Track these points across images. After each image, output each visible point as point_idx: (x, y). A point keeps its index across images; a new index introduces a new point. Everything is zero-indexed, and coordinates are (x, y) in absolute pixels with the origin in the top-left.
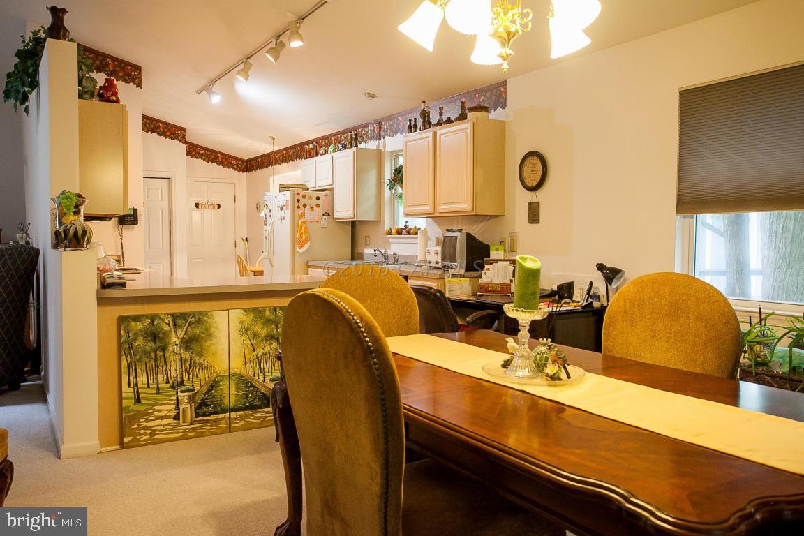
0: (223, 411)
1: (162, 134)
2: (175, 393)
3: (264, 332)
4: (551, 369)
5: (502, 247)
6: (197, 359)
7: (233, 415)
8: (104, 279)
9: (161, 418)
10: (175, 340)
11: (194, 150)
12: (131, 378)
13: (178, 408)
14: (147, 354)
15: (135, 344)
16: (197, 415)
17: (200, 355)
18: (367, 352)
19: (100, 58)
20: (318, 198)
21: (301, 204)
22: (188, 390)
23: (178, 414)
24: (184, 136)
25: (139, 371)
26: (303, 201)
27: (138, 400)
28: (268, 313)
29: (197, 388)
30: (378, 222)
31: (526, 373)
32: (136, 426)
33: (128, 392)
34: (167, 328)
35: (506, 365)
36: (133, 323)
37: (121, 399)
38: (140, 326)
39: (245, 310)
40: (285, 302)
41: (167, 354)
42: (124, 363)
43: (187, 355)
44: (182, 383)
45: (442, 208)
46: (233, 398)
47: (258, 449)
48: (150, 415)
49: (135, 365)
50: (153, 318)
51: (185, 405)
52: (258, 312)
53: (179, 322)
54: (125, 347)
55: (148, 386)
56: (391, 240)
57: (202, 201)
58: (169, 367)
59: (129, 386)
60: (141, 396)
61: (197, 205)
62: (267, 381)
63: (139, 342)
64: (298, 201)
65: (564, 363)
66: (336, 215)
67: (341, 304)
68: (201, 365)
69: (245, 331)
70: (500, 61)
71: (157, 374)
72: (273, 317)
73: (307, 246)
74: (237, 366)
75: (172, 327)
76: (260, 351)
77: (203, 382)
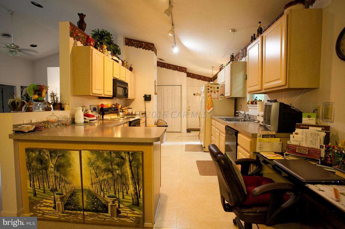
1: (167, 68)
2: (53, 194)
3: (103, 166)
6: (63, 177)
7: (86, 213)
9: (47, 206)
10: (51, 164)
12: (31, 182)
13: (55, 203)
14: (38, 170)
15: (33, 164)
17: (65, 175)
19: (140, 43)
20: (218, 88)
21: (209, 91)
23: (55, 206)
24: (186, 71)
25: (35, 179)
27: (35, 195)
28: (105, 155)
29: (65, 194)
30: (244, 98)
32: (35, 208)
33: (30, 189)
34: (47, 158)
36: (31, 153)
38: (34, 155)
39: (91, 151)
41: (48, 172)
42: (28, 174)
43: (58, 174)
44: (56, 190)
48: (41, 203)
49: (33, 176)
50: (40, 150)
51: (58, 202)
53: (53, 155)
54: (28, 165)
55: (40, 188)
56: (249, 107)
58: (49, 179)
59: (31, 187)
60: (37, 192)
61: (194, 94)
62: (106, 197)
64: (208, 89)
66: (226, 95)
68: (66, 181)
69: (91, 164)
71: (43, 182)
72: (109, 158)
73: (211, 109)
74: (87, 185)
75: (49, 157)
76: (101, 178)
77: (67, 191)
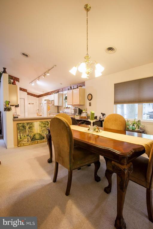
0: (36, 140)
2: (27, 137)
3: (43, 126)
4: (97, 130)
5: (85, 110)
6: (31, 131)
7: (38, 140)
8: (14, 117)
9: (25, 141)
10: (27, 127)
11: (29, 94)
12: (19, 134)
13: (28, 139)
14: (22, 130)
15: (20, 128)
16: (32, 141)
17: (32, 130)
19: (12, 77)
20: (52, 102)
22: (30, 136)
23: (28, 141)
24: (27, 91)
25: (21, 133)
27: (21, 138)
28: (44, 122)
29: (31, 136)
30: (62, 106)
31: (92, 131)
32: (20, 143)
33: (19, 137)
34: (26, 125)
35: (89, 130)
36: (19, 124)
37: (18, 138)
38: (21, 125)
39: (40, 122)
41: (26, 130)
42: (18, 132)
43: (29, 130)
44: (29, 135)
45: (74, 104)
46: (38, 138)
47: (43, 146)
48: (23, 141)
50: (23, 123)
51: (29, 139)
52: (42, 122)
53: (28, 124)
54: (18, 129)
55: (23, 136)
56: (65, 109)
58: (26, 132)
61: (29, 104)
62: (44, 134)
63: (21, 128)
64: (48, 102)
65: (99, 129)
69: (40, 125)
71: (24, 134)
73: (50, 111)
74: (39, 132)
76: (43, 129)
77: (33, 135)
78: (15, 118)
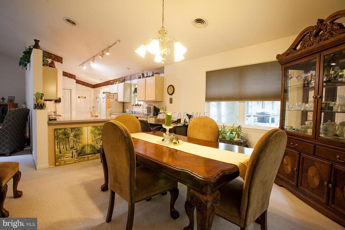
0: (86, 155)
1: (68, 77)
2: (71, 150)
3: (98, 133)
4: (174, 141)
5: (163, 109)
6: (78, 140)
7: (89, 156)
8: (50, 118)
9: (68, 157)
10: (71, 135)
11: (78, 82)
12: (58, 146)
13: (72, 154)
14: (63, 139)
15: (59, 136)
16: (78, 156)
17: (79, 139)
18: (125, 137)
19: (50, 55)
20: (114, 96)
22: (76, 149)
23: (73, 156)
24: (75, 78)
25: (60, 144)
26: (109, 97)
27: (60, 152)
28: (99, 127)
29: (78, 148)
30: (130, 103)
31: (168, 142)
32: (60, 160)
33: (57, 150)
34: (69, 132)
35: (163, 140)
36: (59, 131)
37: (55, 152)
38: (61, 131)
39: (92, 126)
40: (103, 124)
41: (69, 139)
42: (56, 142)
43: (75, 139)
44: (74, 147)
45: (147, 99)
46: (89, 152)
47: (96, 165)
48: (64, 156)
49: (60, 143)
50: (65, 129)
51: (75, 153)
52: (96, 127)
53: (73, 130)
54: (56, 137)
55: (64, 148)
56: (134, 108)
57: (80, 96)
58: (70, 143)
59: (58, 149)
60: (61, 151)
61: (79, 97)
62: (99, 146)
63: (61, 136)
64: (108, 96)
65: (177, 139)
66: (119, 101)
67: (118, 125)
68: (79, 142)
69: (92, 132)
70: (161, 61)
71: (66, 145)
72: (100, 128)
73: (110, 109)
74: (90, 142)
75: (71, 131)
76: (97, 138)
77: (80, 147)
78: (51, 121)
